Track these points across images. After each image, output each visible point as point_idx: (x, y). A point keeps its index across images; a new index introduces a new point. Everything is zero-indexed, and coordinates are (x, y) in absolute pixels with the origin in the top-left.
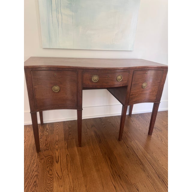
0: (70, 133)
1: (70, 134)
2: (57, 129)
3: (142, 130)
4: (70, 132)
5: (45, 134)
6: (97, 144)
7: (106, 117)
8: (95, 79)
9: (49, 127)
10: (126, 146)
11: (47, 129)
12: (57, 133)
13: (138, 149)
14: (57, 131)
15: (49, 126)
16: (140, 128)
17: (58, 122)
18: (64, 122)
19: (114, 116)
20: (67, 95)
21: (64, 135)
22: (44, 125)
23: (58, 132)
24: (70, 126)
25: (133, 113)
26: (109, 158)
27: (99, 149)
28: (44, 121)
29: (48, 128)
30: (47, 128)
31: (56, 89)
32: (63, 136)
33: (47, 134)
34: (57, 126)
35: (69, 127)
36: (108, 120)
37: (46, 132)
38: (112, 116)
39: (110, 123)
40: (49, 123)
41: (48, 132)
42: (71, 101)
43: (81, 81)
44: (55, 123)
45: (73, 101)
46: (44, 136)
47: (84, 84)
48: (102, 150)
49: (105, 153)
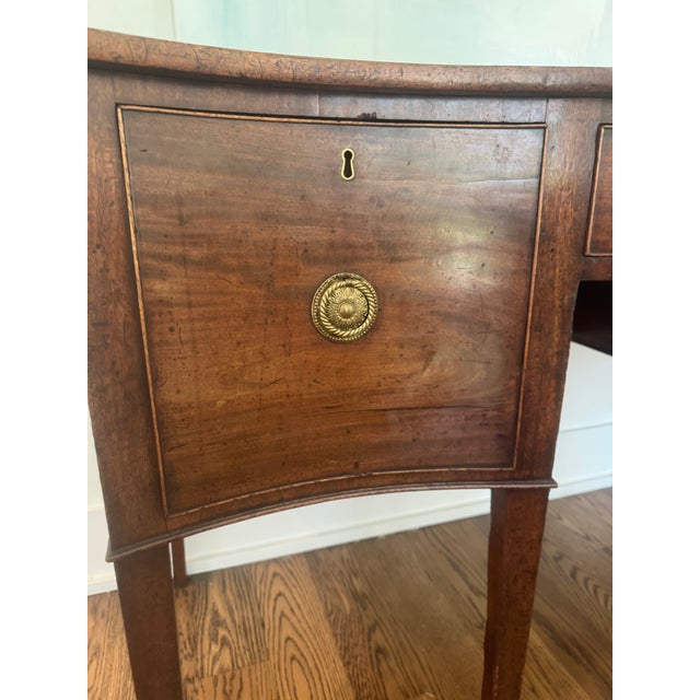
1: (379, 650)
2: (283, 615)
4: (372, 630)
5: (207, 663)
9: (228, 603)
11: (217, 622)
12: (291, 650)
14: (287, 631)
15: (224, 591)
17: (276, 561)
18: (312, 556)
20: (437, 360)
21: (347, 664)
22: (190, 589)
23: (296, 638)
24: (358, 584)
28: (188, 557)
29: (223, 614)
30: (216, 613)
31: (347, 308)
32: (341, 675)
33: (226, 659)
34: (278, 587)
35: (356, 596)
36: (567, 523)
37: (215, 648)
38: (576, 497)
39: (588, 538)
40: (222, 571)
41: (225, 642)
42: (466, 419)
43: (568, 225)
44: (260, 569)
45: (484, 415)
46: (207, 681)
47: (592, 250)
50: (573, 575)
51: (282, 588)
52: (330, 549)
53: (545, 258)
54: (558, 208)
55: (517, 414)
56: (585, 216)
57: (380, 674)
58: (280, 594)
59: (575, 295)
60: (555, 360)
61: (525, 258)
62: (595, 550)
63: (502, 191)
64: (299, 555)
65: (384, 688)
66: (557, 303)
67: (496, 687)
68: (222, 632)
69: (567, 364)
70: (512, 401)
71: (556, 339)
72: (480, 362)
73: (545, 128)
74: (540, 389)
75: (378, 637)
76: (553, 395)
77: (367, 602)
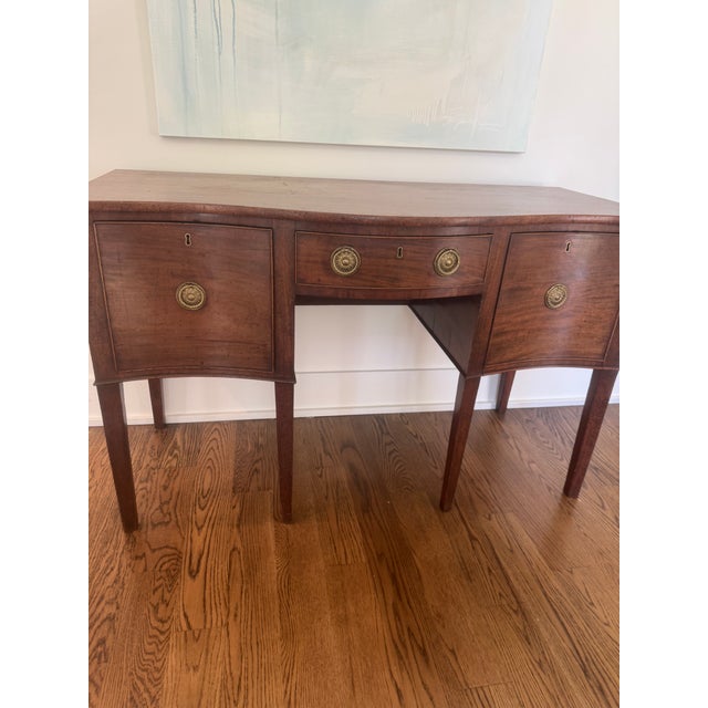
1: (256, 470)
2: (212, 448)
3: (540, 476)
4: (257, 461)
5: (164, 464)
6: (355, 517)
7: (402, 414)
8: (346, 264)
9: (183, 440)
10: (465, 532)
11: (175, 446)
12: (210, 464)
13: (512, 551)
14: (211, 455)
15: (184, 434)
16: (532, 465)
17: (219, 423)
18: (240, 423)
21: (236, 474)
22: (165, 430)
23: (215, 461)
24: (261, 440)
25: (510, 405)
27: (359, 536)
29: (179, 443)
30: (175, 443)
31: (191, 297)
32: (230, 478)
33: (174, 463)
34: (215, 435)
35: (257, 445)
36: (410, 427)
37: (170, 458)
38: (429, 413)
39: (416, 437)
40: (186, 424)
41: (176, 456)
43: (287, 271)
44: (208, 426)
46: (161, 471)
47: (299, 282)
48: (370, 541)
49: (380, 556)
50: (390, 454)
51: (217, 437)
52: (254, 420)
54: (282, 263)
57: (251, 479)
58: (214, 439)
62: (415, 443)
64: (234, 421)
65: (250, 485)
68: (176, 452)
75: (258, 465)
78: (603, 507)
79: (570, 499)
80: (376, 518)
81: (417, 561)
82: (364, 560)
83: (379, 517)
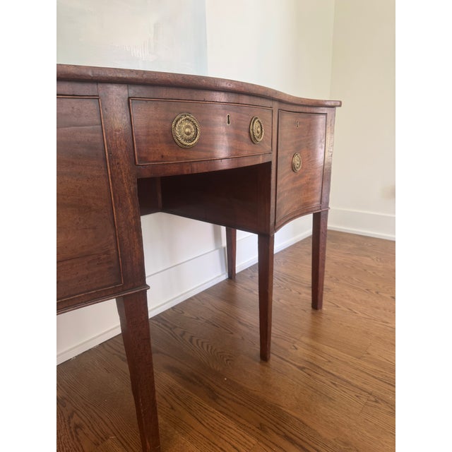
0: (76, 419)
3: (292, 305)
6: (213, 409)
7: (173, 308)
8: (188, 134)
10: (294, 367)
13: (330, 362)
16: (281, 301)
19: (195, 296)
26: (287, 438)
27: (232, 425)
36: (187, 314)
39: (198, 319)
42: (89, 262)
43: (124, 150)
45: (99, 258)
47: (140, 161)
48: (242, 421)
49: (262, 427)
50: (191, 341)
53: (115, 168)
54: (116, 141)
55: (118, 254)
56: (131, 144)
57: (78, 440)
59: (136, 186)
60: (133, 222)
61: (103, 169)
62: (202, 324)
63: (81, 133)
65: (82, 447)
66: (127, 191)
67: (142, 411)
69: (140, 222)
70: (114, 247)
71: (132, 211)
72: (89, 228)
73: (98, 99)
74: (128, 238)
76: (137, 240)
77: (66, 401)
78: (338, 307)
79: (319, 311)
80: (229, 399)
81: (289, 411)
82: (254, 441)
83: (230, 396)
